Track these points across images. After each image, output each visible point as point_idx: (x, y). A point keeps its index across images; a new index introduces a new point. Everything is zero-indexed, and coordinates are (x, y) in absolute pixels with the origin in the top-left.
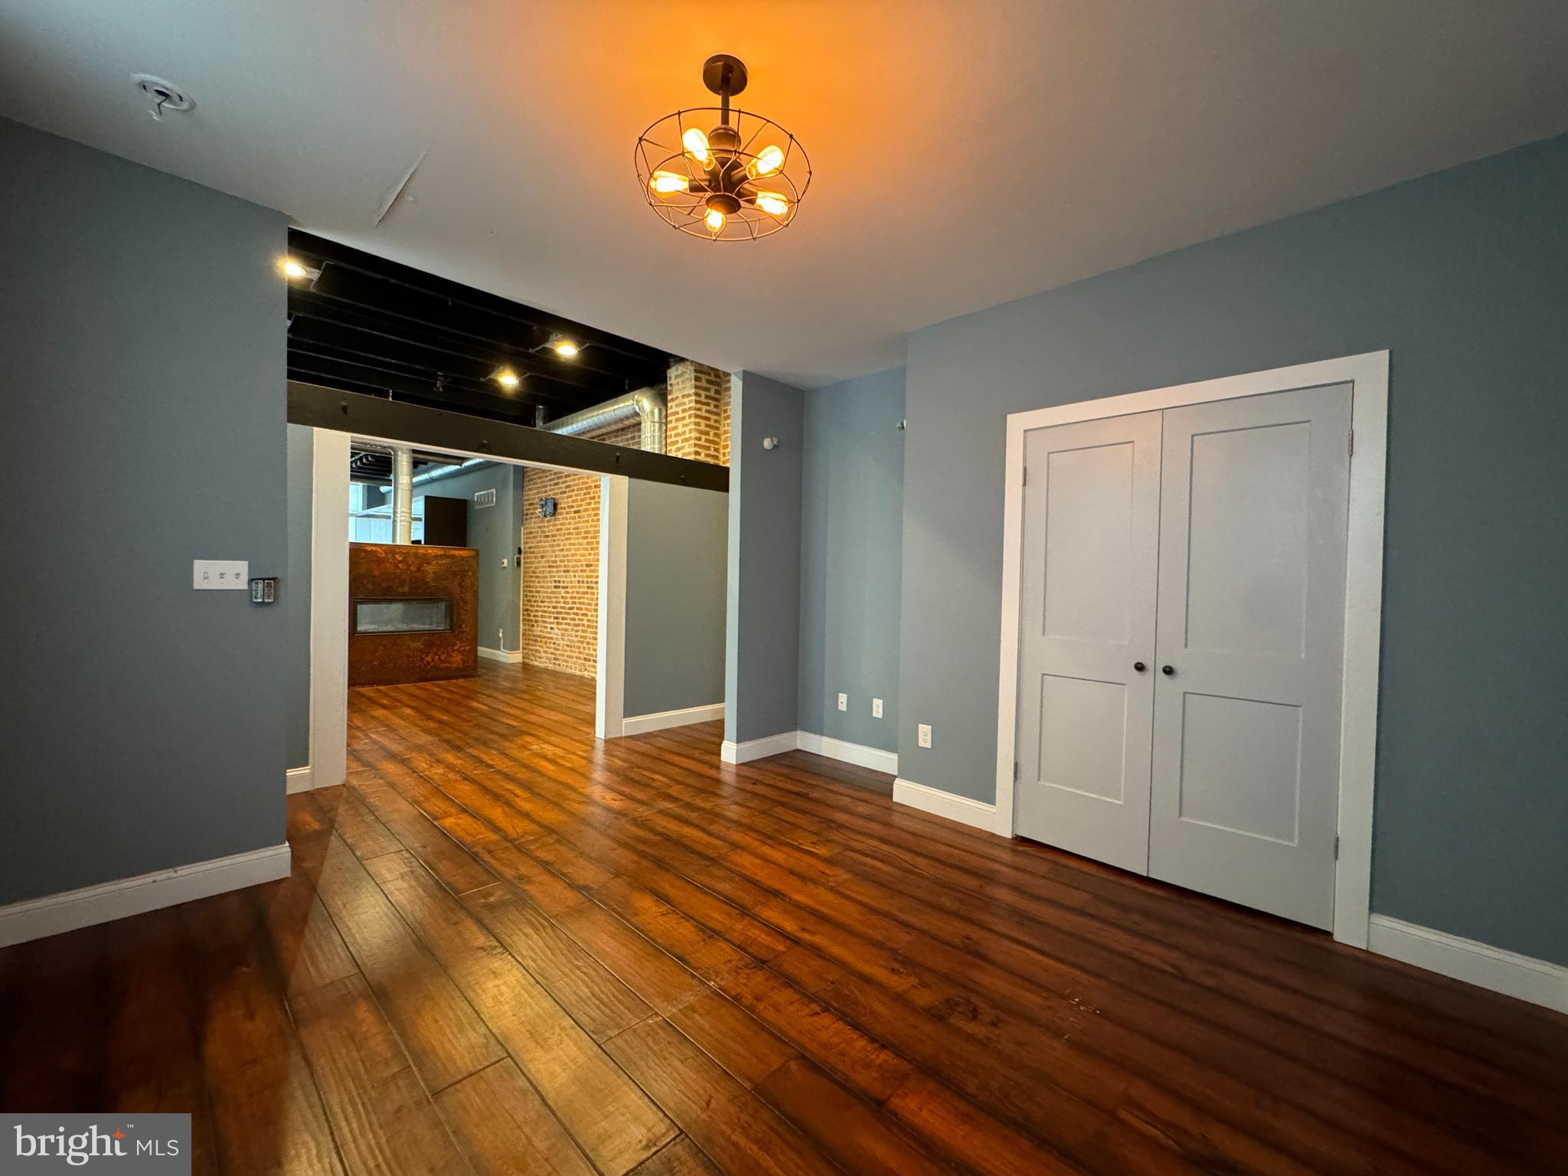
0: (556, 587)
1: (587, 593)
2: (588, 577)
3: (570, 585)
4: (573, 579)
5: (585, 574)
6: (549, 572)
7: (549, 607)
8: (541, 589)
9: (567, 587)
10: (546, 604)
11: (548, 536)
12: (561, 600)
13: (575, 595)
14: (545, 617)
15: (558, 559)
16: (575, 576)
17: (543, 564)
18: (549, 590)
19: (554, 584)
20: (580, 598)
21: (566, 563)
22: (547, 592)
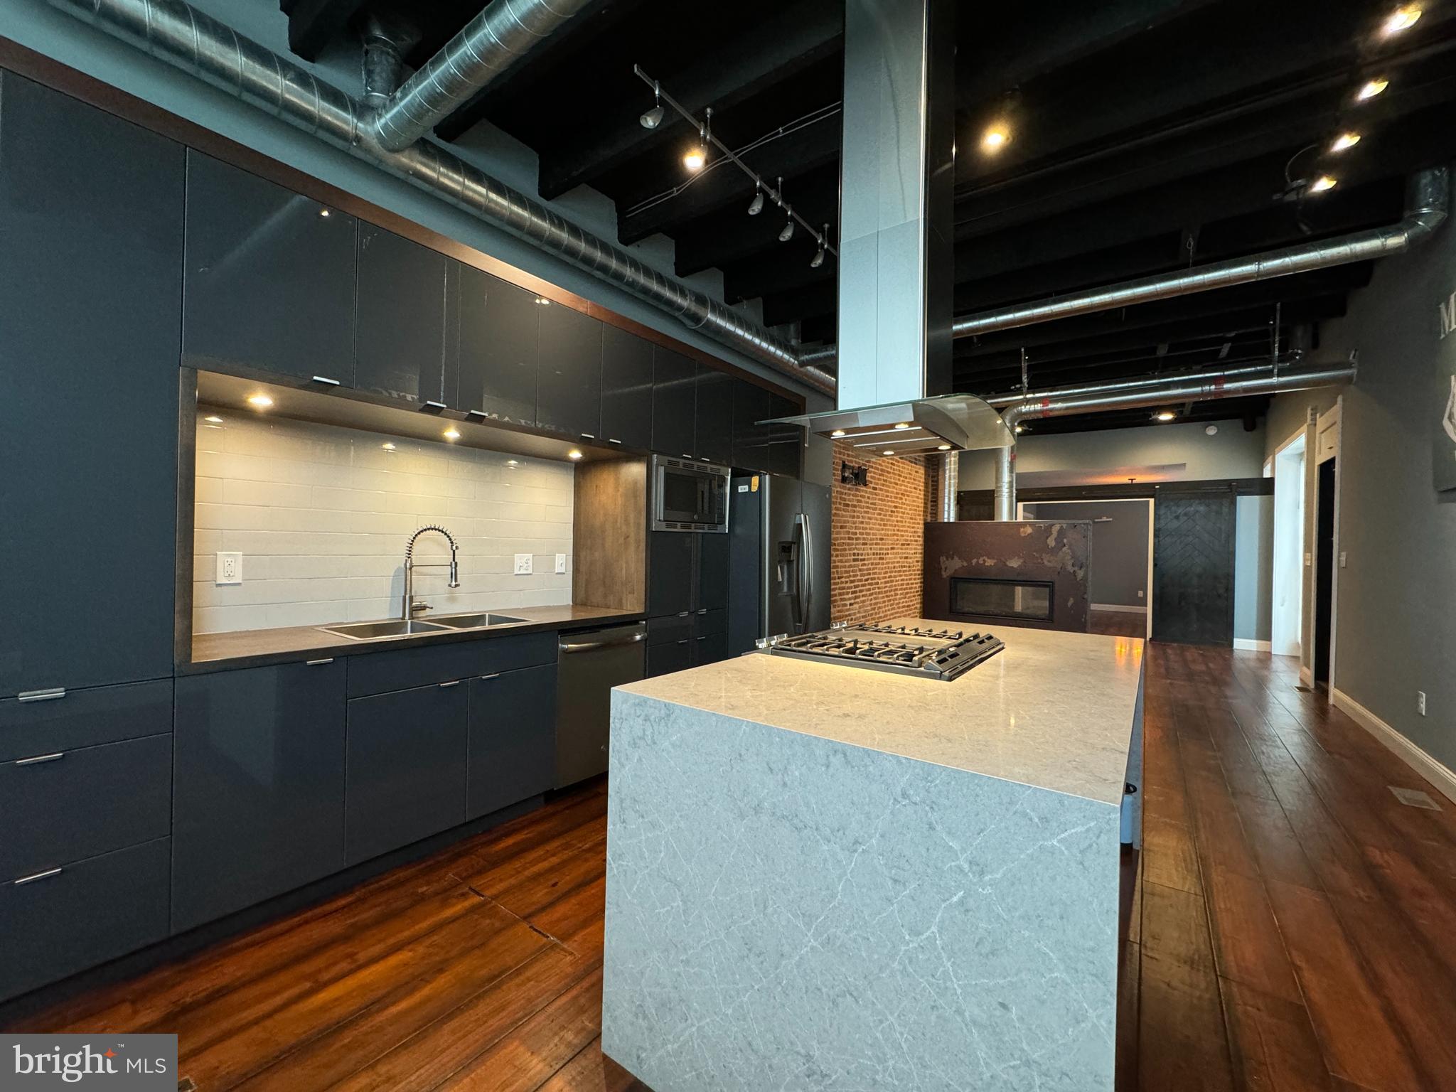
0: (854, 560)
1: (879, 564)
2: (881, 549)
3: (866, 557)
4: (870, 551)
5: (878, 547)
6: (849, 544)
7: (847, 582)
8: (839, 564)
9: (864, 560)
10: (843, 580)
11: (848, 505)
12: (858, 573)
13: (870, 566)
14: (843, 594)
15: (858, 531)
16: (871, 549)
17: (842, 536)
18: (847, 564)
19: (853, 557)
20: (874, 569)
21: (865, 536)
22: (845, 567)
